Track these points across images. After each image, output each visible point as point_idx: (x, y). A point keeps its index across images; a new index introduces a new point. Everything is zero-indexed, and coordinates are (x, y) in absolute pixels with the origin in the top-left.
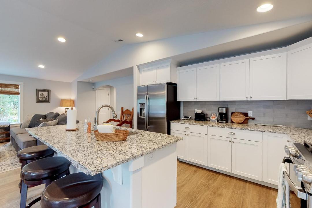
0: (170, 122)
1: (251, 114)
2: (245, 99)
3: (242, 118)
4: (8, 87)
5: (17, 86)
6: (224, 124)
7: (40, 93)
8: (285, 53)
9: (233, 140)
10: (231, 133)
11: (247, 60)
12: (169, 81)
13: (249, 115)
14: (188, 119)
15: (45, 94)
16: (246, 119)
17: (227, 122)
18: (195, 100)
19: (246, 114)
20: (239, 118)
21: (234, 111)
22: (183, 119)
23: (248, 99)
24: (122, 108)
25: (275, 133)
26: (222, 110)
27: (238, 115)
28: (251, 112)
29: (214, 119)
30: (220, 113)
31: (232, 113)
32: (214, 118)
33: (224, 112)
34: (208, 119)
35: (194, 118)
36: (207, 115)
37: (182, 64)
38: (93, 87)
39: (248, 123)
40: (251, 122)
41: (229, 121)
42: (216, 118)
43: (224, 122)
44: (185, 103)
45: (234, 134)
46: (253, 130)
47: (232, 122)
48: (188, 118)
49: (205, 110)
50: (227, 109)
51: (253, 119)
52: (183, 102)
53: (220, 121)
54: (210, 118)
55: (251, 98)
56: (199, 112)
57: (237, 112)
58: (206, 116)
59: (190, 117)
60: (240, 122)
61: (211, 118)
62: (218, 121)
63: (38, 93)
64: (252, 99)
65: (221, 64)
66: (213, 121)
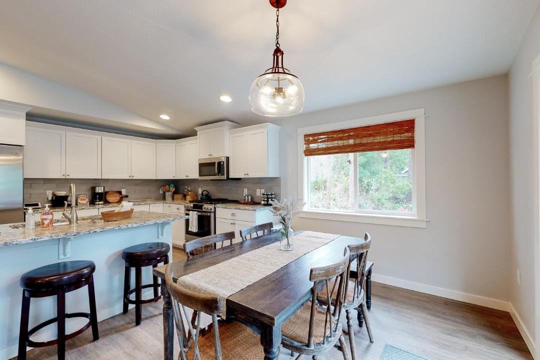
13: (123, 193)
16: (121, 197)
19: (120, 193)
20: (115, 197)
27: (113, 194)
28: (124, 190)
31: (106, 193)
39: (122, 201)
40: (125, 200)
42: (87, 200)
51: (127, 196)
55: (133, 177)
56: (62, 193)
59: (39, 203)
60: (116, 201)
66: (83, 204)
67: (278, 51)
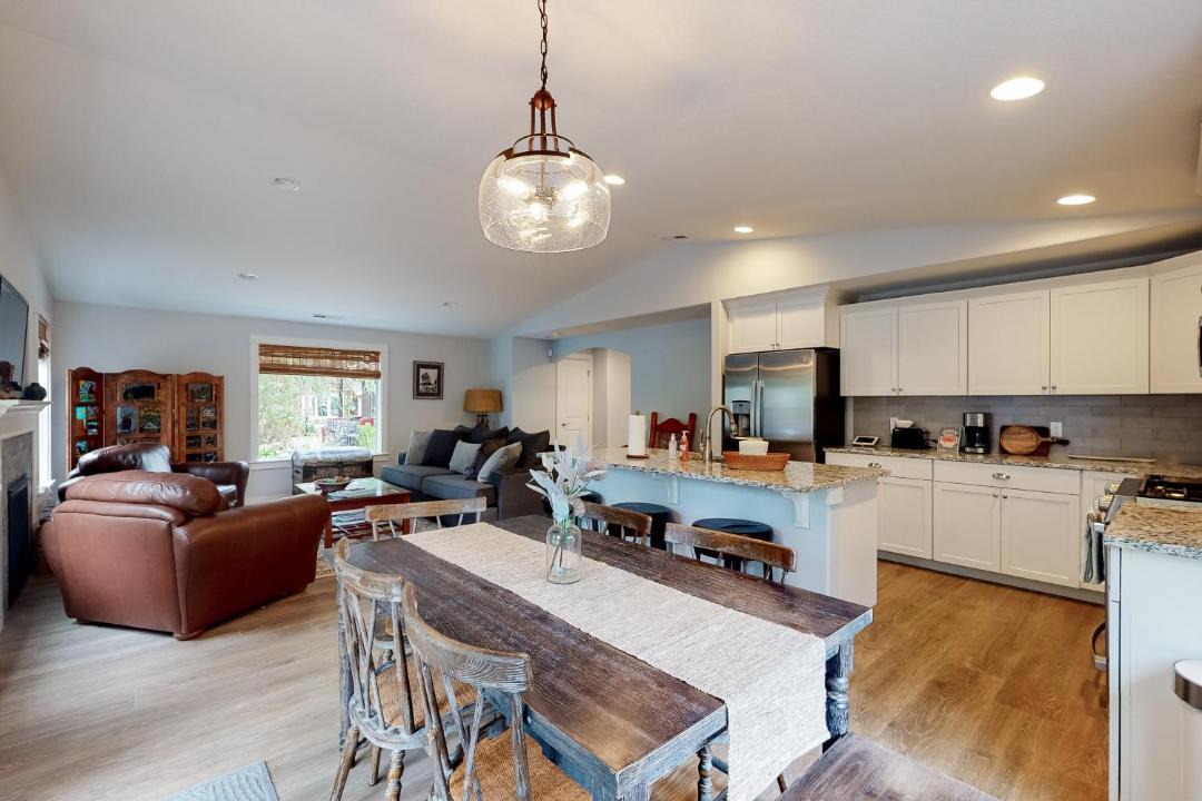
0: (824, 450)
1: (1056, 430)
2: (1039, 392)
3: (1030, 442)
4: (359, 359)
5: (374, 356)
6: (980, 457)
7: (422, 371)
8: (1145, 280)
9: (1005, 492)
10: (999, 474)
11: (1044, 294)
12: (821, 344)
13: (1053, 434)
14: (873, 443)
15: (433, 374)
16: (1043, 444)
17: (987, 452)
18: (894, 394)
19: (1044, 431)
20: (1023, 440)
21: (1008, 421)
22: (854, 445)
23: (1047, 393)
24: (655, 415)
25: (1113, 474)
26: (974, 419)
27: (1020, 433)
28: (1060, 424)
29: (950, 445)
30: (967, 428)
31: (1004, 429)
32: (950, 440)
33: (980, 422)
34: (932, 444)
35: (887, 440)
36: (928, 433)
37: (851, 297)
38: (550, 352)
39: (1048, 452)
40: (1056, 452)
41: (995, 450)
42: (957, 441)
43: (981, 450)
44: (858, 400)
45: (1008, 477)
46: (1058, 465)
47: (1004, 452)
48: (871, 440)
49: (923, 420)
50: (988, 417)
51: (1064, 442)
52: (854, 397)
53: (968, 450)
54: (936, 441)
55: (1054, 388)
56: (906, 424)
57: (1017, 426)
58: (925, 436)
59: (877, 438)
60: (1026, 451)
61: (941, 442)
62: (962, 450)
63: (418, 372)
64: (1058, 392)
65: (971, 301)
66: (947, 449)
67: (543, 98)
